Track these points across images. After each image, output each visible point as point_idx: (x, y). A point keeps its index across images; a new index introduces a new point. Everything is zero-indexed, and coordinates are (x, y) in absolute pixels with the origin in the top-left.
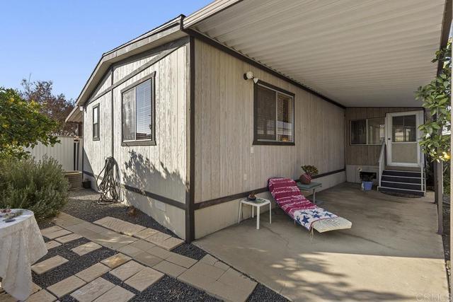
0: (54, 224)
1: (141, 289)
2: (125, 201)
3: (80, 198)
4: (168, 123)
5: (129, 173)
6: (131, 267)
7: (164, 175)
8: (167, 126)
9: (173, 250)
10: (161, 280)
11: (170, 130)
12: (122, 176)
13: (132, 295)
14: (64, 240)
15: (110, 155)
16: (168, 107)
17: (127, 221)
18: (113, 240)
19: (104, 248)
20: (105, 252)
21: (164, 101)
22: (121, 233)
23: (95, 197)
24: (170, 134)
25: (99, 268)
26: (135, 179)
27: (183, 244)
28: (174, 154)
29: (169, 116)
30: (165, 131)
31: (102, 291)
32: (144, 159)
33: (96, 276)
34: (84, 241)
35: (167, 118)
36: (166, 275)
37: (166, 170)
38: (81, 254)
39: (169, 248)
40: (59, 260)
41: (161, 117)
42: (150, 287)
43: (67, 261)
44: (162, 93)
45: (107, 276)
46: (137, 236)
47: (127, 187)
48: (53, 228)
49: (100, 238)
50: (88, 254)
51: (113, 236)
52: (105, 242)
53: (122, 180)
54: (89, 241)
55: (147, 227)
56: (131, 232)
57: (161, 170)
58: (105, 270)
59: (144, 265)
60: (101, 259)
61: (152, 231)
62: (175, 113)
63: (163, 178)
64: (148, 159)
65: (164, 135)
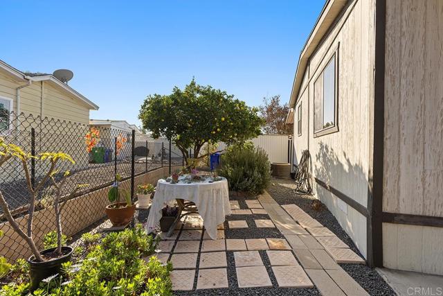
0: (257, 199)
1: (281, 284)
2: (316, 194)
3: (285, 185)
4: (350, 100)
5: (319, 165)
6: (286, 257)
7: (346, 167)
8: (349, 104)
9: (342, 264)
10: (306, 289)
11: (353, 108)
12: (314, 168)
13: (270, 284)
14: (255, 212)
15: (306, 148)
16: (351, 80)
17: (308, 212)
18: (287, 226)
19: (276, 229)
20: (274, 233)
21: (346, 74)
22: (297, 223)
23: (294, 187)
24: (353, 113)
25: (261, 243)
26: (323, 172)
27: (361, 264)
28: (356, 140)
29: (352, 91)
30: (347, 112)
31: (252, 263)
32: (330, 150)
33: (256, 248)
34: (266, 217)
35: (350, 95)
36: (315, 288)
37: (348, 161)
38: (258, 226)
39: (337, 259)
40: (243, 224)
41: (344, 96)
42: (291, 287)
43: (247, 226)
44: (345, 64)
45: (263, 254)
46: (310, 231)
47: (317, 180)
48: (254, 201)
49: (279, 220)
50: (262, 228)
51: (290, 223)
52: (280, 225)
53: (313, 172)
54: (269, 219)
55: (325, 226)
56: (306, 225)
57: (343, 161)
58: (265, 247)
59: (299, 262)
60: (269, 237)
61: (327, 232)
62: (357, 84)
63: (345, 171)
64: (332, 150)
65: (346, 116)
